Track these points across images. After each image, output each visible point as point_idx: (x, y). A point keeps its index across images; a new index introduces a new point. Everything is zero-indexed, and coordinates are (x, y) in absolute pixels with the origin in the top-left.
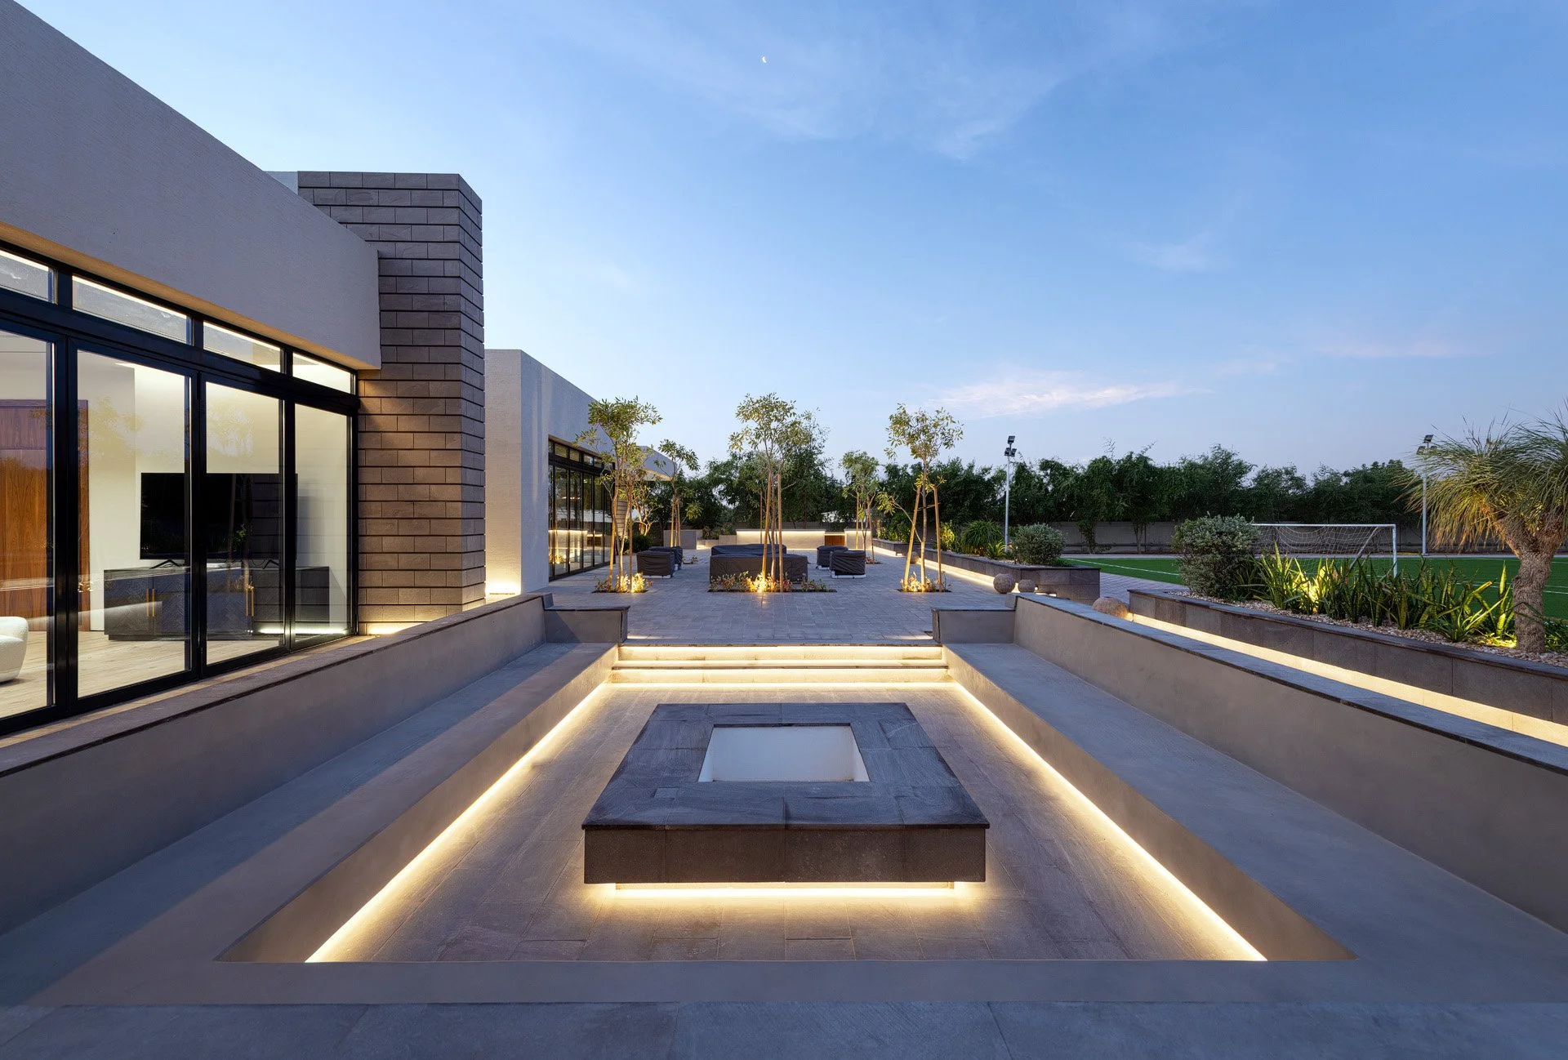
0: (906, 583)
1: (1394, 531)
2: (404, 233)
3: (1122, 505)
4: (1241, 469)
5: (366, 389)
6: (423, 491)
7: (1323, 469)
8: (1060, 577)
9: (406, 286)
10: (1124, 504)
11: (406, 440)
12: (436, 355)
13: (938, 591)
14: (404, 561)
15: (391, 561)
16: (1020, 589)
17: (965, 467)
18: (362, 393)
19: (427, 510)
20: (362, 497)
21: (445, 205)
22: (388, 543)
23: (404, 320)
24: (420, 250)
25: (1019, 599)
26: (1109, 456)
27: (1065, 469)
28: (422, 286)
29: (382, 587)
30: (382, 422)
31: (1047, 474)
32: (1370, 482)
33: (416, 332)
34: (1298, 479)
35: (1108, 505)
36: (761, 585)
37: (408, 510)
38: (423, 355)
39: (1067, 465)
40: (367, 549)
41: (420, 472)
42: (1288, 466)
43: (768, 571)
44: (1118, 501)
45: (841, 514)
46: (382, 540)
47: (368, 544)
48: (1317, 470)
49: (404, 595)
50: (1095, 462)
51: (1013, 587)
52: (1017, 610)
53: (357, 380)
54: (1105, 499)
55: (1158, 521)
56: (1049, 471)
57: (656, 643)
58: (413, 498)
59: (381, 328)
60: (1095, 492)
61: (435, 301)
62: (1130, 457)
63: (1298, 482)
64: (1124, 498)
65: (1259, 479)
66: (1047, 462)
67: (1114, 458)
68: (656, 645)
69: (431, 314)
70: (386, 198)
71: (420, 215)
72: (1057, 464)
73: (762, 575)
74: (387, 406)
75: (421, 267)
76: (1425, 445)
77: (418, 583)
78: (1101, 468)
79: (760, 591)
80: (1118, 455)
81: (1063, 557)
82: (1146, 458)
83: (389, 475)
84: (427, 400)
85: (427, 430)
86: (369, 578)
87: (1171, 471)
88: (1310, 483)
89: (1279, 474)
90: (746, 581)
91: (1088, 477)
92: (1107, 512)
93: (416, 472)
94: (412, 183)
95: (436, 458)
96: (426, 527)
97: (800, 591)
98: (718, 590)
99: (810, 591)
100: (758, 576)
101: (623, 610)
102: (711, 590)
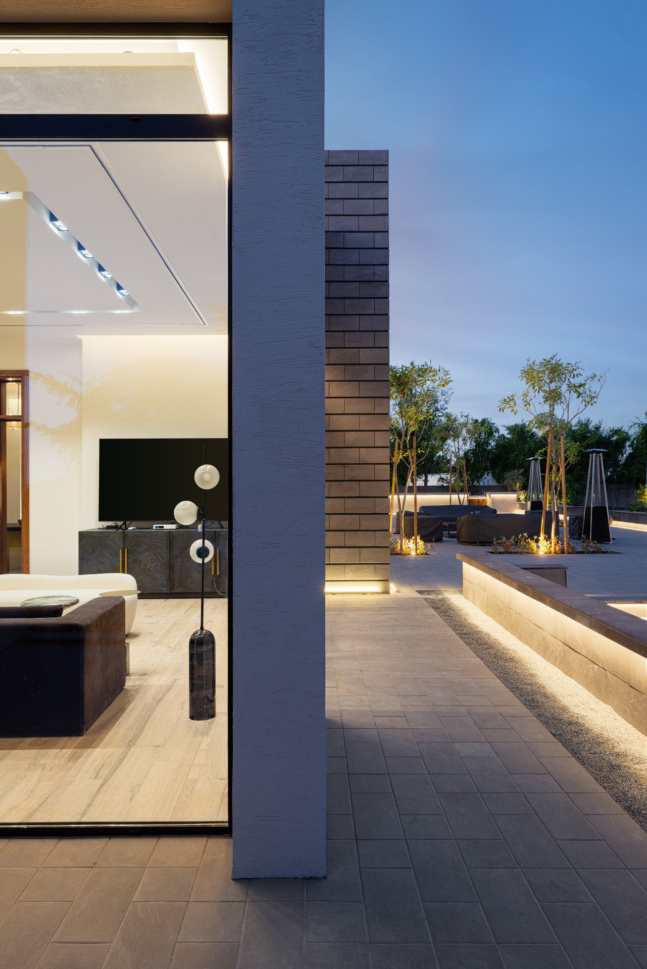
2: (337, 207)
6: (352, 455)
12: (366, 323)
19: (358, 473)
21: (373, 180)
24: (351, 223)
28: (353, 257)
33: (348, 302)
36: (542, 546)
37: (339, 472)
38: (354, 323)
41: (350, 436)
58: (345, 461)
59: (326, 298)
61: (367, 271)
69: (362, 285)
71: (352, 190)
75: (352, 240)
77: (348, 543)
79: (542, 552)
84: (357, 366)
85: (358, 396)
90: (528, 543)
93: (346, 436)
94: (344, 160)
95: (365, 423)
96: (355, 489)
97: (583, 553)
98: (500, 553)
99: (593, 552)
100: (536, 537)
101: (564, 569)
102: (492, 553)
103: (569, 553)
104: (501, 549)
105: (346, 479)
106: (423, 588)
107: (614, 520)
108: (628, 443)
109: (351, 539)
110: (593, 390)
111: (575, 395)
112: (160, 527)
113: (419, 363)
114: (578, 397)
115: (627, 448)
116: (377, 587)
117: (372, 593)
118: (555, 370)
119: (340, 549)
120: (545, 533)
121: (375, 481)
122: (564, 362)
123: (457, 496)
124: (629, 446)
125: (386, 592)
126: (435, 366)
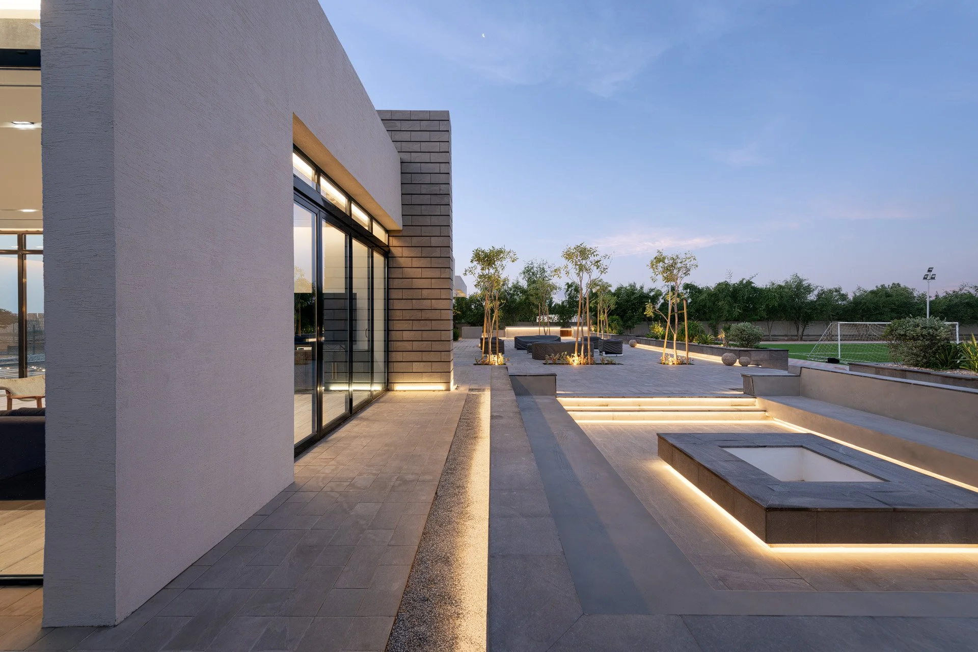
0: (664, 359)
1: (957, 327)
2: (416, 147)
3: (737, 311)
4: (809, 289)
5: (394, 242)
6: (426, 304)
7: (859, 289)
8: (763, 355)
9: (417, 179)
10: (738, 310)
11: (417, 273)
12: (435, 221)
13: (686, 364)
14: (416, 345)
15: (408, 346)
16: (740, 362)
17: (639, 288)
18: (391, 245)
19: (430, 315)
20: (391, 307)
21: (440, 130)
22: (407, 335)
23: (416, 200)
24: (426, 157)
25: (803, 368)
26: (728, 280)
27: (699, 288)
28: (427, 179)
29: (403, 362)
30: (403, 262)
31: (687, 292)
32: (889, 297)
33: (423, 207)
34: (843, 295)
35: (728, 311)
36: (576, 360)
37: (419, 315)
38: (427, 221)
39: (700, 287)
40: (394, 339)
41: (425, 292)
42: (837, 287)
43: (579, 351)
44: (734, 308)
45: (561, 317)
46: (404, 333)
47: (394, 335)
48: (855, 289)
49: (416, 367)
50: (719, 284)
51: (735, 362)
52: (802, 375)
53: (388, 236)
54: (727, 307)
55: (759, 320)
56: (688, 290)
57: (578, 396)
58: (422, 308)
59: (402, 205)
60: (720, 303)
61: (435, 188)
62: (741, 282)
63: (844, 297)
64: (738, 306)
65: (819, 296)
66: (688, 285)
67: (731, 283)
68: (578, 397)
69: (432, 196)
70: (406, 126)
71: (425, 136)
72: (693, 286)
73: (576, 355)
74: (406, 252)
75: (426, 168)
76: (929, 273)
77: (424, 359)
78: (723, 288)
79: (575, 364)
80: (734, 280)
81: (761, 343)
82: (751, 282)
83: (407, 294)
84: (429, 248)
85: (430, 267)
86: (395, 356)
87: (768, 291)
88: (851, 297)
89: (830, 291)
90: (566, 358)
91: (715, 294)
92: (727, 315)
93: (423, 292)
94: (421, 117)
95: (435, 283)
96: (429, 325)
97: (601, 364)
98: (550, 364)
99: (606, 364)
100: (572, 354)
101: (555, 375)
102: (545, 364)
103: (591, 364)
104: (551, 362)
105: (423, 319)
106: (473, 387)
107: (638, 343)
108: (661, 297)
109: (426, 356)
110: (605, 264)
111: (595, 267)
112: (301, 349)
113: (497, 247)
114: (598, 268)
115: (661, 300)
116: (442, 387)
117: (439, 391)
118: (584, 252)
119: (418, 363)
120: (578, 352)
121: (441, 320)
122: (588, 247)
123: (543, 328)
124: (662, 299)
125: (448, 389)
126: (507, 250)
